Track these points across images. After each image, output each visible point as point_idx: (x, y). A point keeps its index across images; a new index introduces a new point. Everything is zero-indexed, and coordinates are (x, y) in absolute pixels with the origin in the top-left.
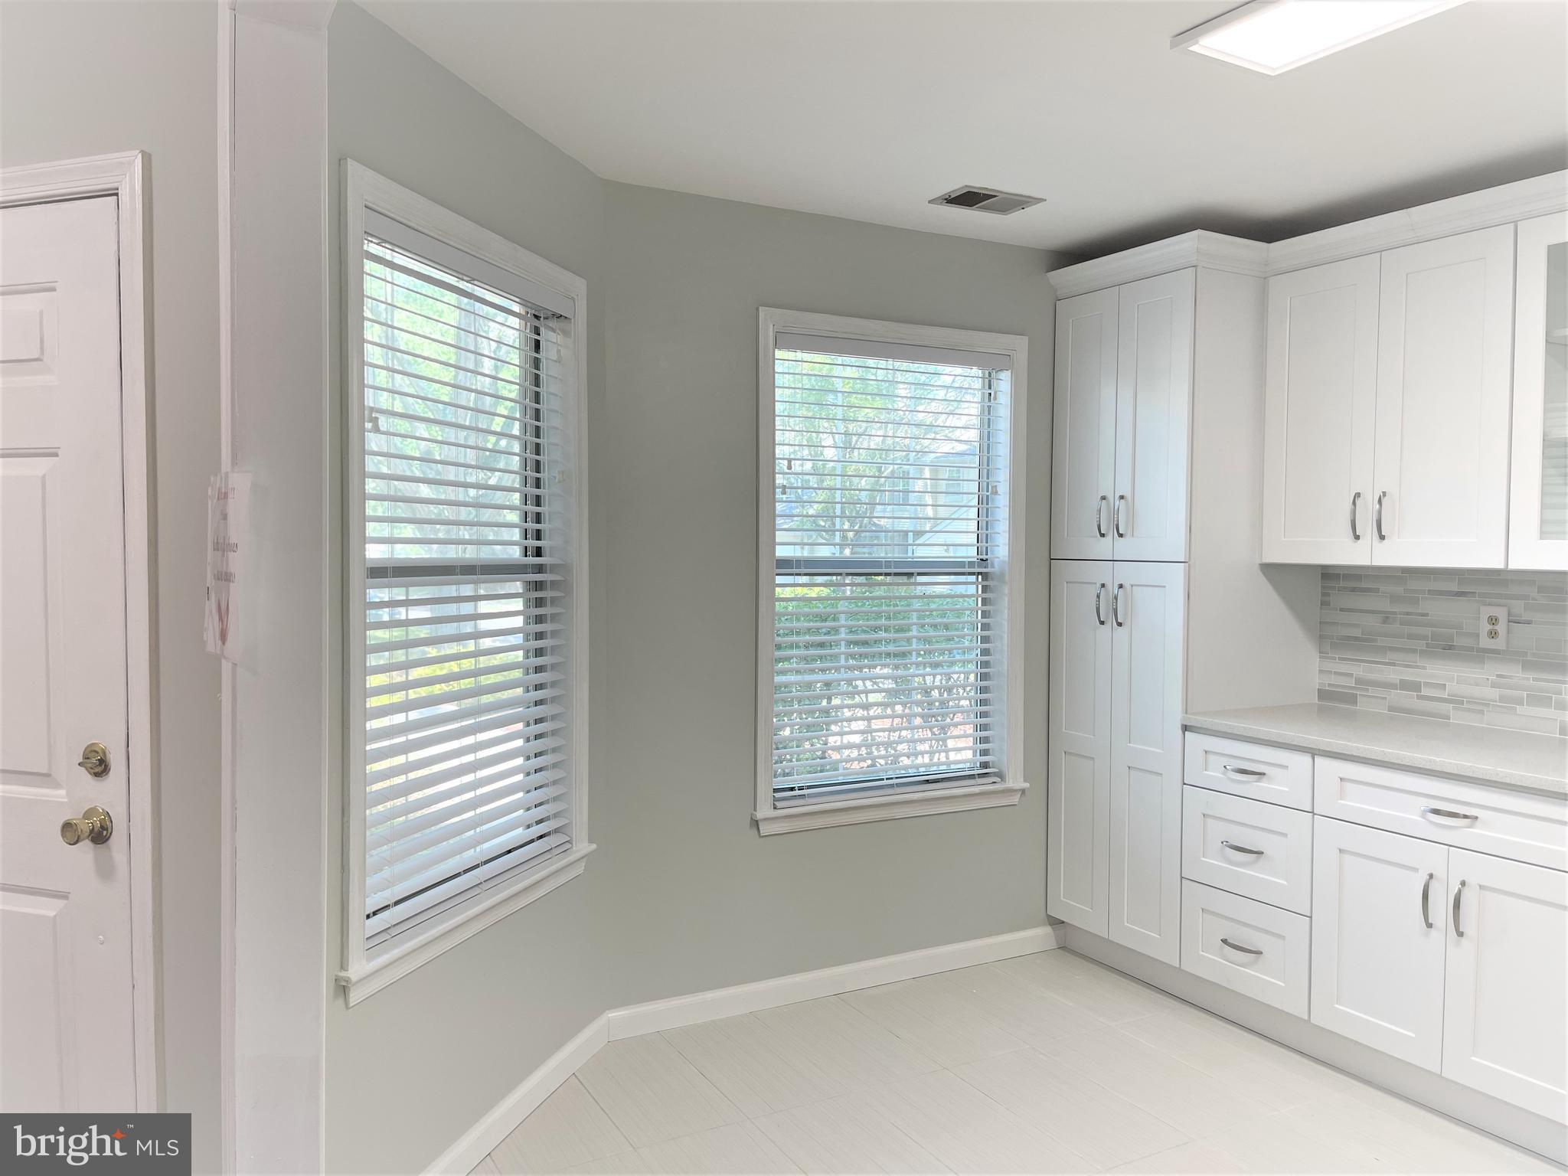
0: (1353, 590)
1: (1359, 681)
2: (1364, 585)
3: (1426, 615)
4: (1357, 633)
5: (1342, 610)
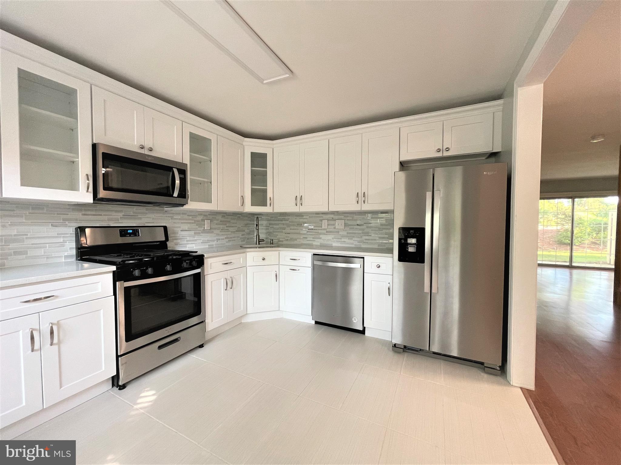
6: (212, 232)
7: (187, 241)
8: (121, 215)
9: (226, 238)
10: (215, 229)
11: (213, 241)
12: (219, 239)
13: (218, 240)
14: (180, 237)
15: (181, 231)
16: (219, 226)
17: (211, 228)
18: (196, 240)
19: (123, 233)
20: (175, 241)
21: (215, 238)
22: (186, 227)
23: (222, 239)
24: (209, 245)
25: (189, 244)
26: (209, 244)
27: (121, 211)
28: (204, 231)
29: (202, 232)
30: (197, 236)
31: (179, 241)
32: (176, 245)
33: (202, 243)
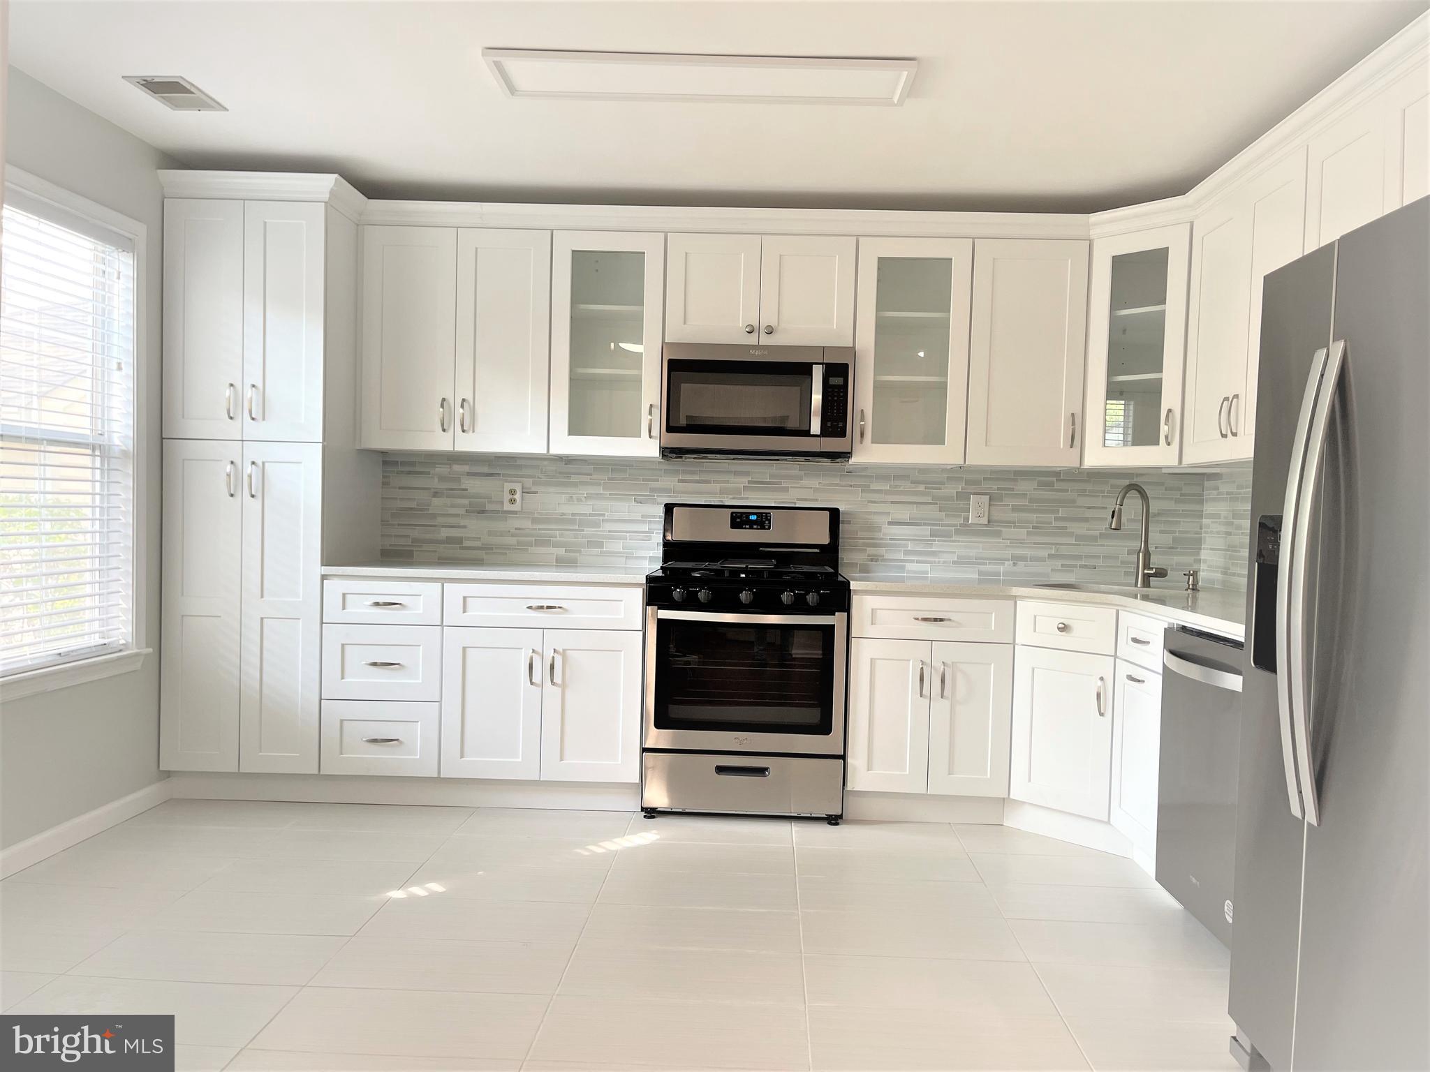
0: (409, 473)
1: (415, 540)
2: (417, 469)
3: (467, 490)
4: (413, 505)
5: (400, 488)
6: (998, 534)
7: (906, 553)
8: (744, 480)
9: (1050, 556)
10: (1009, 524)
11: (1001, 561)
12: (1024, 558)
13: (1016, 559)
14: (886, 539)
15: (890, 523)
16: (1024, 515)
17: (989, 522)
18: (934, 553)
19: (738, 520)
20: (871, 551)
21: (1008, 553)
22: (904, 513)
23: (1034, 559)
24: (980, 573)
25: (912, 561)
26: (982, 568)
27: (747, 474)
28: (966, 530)
29: (957, 532)
30: (938, 541)
31: (882, 551)
32: (872, 560)
33: (954, 562)
